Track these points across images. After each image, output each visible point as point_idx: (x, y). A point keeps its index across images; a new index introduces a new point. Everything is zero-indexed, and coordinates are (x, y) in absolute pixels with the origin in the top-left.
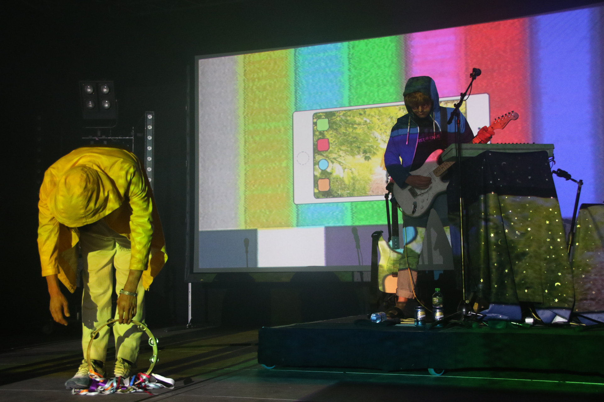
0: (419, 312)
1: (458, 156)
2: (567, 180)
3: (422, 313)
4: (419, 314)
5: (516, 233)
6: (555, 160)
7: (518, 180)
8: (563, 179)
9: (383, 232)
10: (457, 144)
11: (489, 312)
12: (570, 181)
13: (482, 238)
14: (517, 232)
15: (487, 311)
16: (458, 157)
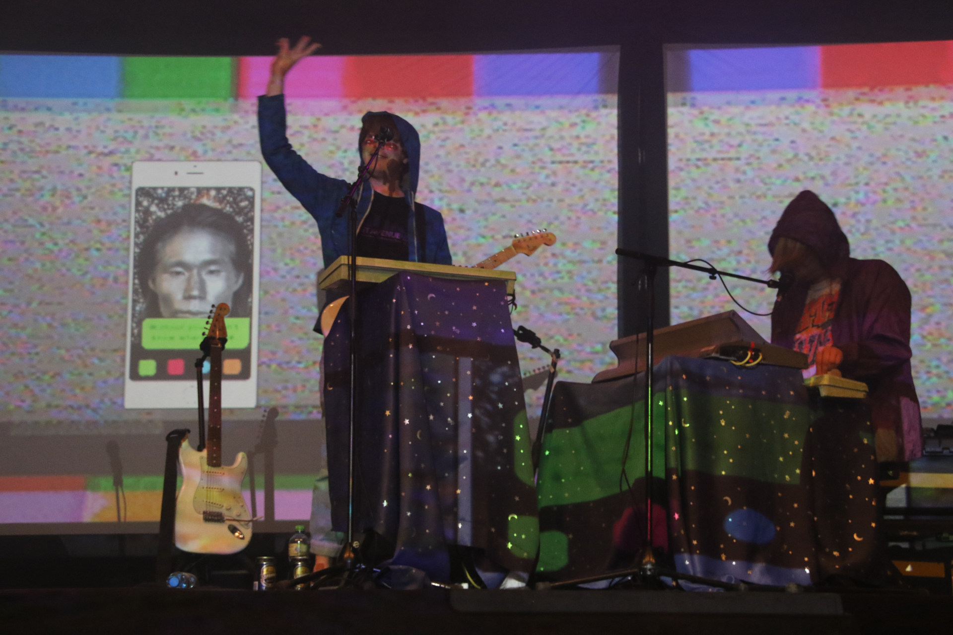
0: (265, 566)
1: (351, 279)
2: (534, 347)
3: (269, 570)
4: (263, 572)
5: (447, 421)
6: (516, 302)
7: (454, 328)
8: (527, 346)
9: (189, 431)
10: (350, 257)
11: (393, 563)
12: (539, 349)
13: (389, 426)
14: (449, 419)
15: (391, 561)
16: (352, 281)
